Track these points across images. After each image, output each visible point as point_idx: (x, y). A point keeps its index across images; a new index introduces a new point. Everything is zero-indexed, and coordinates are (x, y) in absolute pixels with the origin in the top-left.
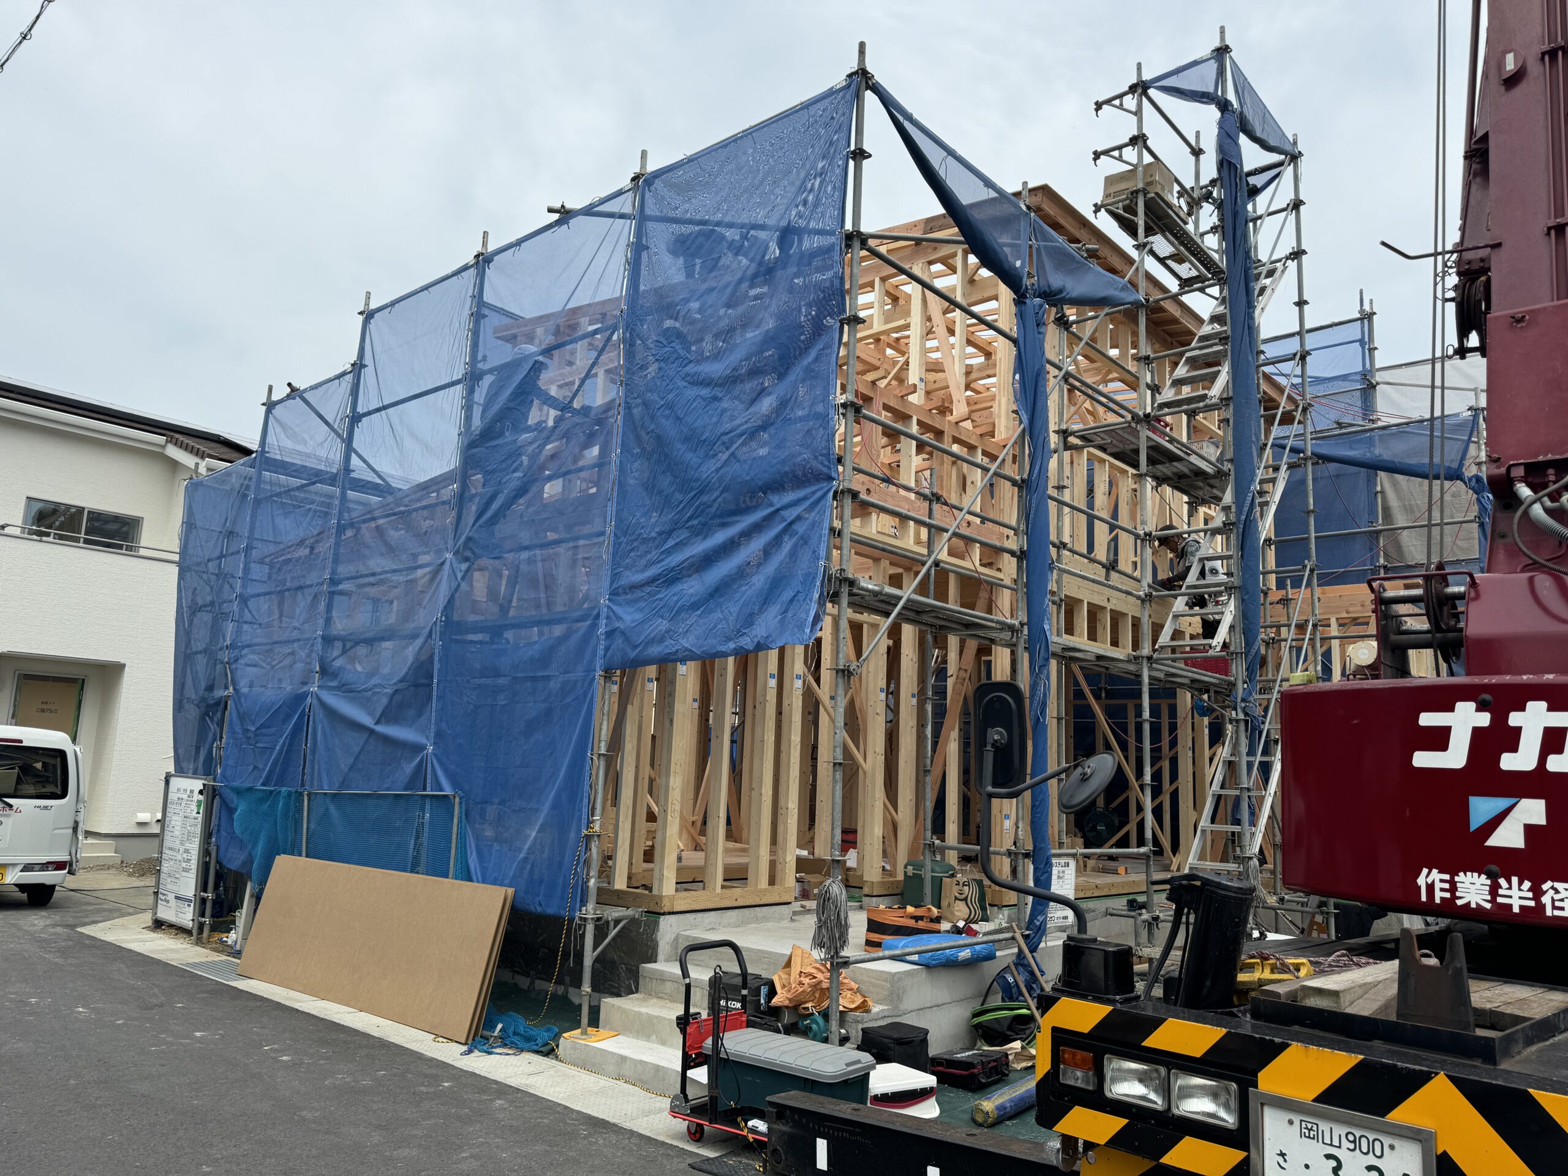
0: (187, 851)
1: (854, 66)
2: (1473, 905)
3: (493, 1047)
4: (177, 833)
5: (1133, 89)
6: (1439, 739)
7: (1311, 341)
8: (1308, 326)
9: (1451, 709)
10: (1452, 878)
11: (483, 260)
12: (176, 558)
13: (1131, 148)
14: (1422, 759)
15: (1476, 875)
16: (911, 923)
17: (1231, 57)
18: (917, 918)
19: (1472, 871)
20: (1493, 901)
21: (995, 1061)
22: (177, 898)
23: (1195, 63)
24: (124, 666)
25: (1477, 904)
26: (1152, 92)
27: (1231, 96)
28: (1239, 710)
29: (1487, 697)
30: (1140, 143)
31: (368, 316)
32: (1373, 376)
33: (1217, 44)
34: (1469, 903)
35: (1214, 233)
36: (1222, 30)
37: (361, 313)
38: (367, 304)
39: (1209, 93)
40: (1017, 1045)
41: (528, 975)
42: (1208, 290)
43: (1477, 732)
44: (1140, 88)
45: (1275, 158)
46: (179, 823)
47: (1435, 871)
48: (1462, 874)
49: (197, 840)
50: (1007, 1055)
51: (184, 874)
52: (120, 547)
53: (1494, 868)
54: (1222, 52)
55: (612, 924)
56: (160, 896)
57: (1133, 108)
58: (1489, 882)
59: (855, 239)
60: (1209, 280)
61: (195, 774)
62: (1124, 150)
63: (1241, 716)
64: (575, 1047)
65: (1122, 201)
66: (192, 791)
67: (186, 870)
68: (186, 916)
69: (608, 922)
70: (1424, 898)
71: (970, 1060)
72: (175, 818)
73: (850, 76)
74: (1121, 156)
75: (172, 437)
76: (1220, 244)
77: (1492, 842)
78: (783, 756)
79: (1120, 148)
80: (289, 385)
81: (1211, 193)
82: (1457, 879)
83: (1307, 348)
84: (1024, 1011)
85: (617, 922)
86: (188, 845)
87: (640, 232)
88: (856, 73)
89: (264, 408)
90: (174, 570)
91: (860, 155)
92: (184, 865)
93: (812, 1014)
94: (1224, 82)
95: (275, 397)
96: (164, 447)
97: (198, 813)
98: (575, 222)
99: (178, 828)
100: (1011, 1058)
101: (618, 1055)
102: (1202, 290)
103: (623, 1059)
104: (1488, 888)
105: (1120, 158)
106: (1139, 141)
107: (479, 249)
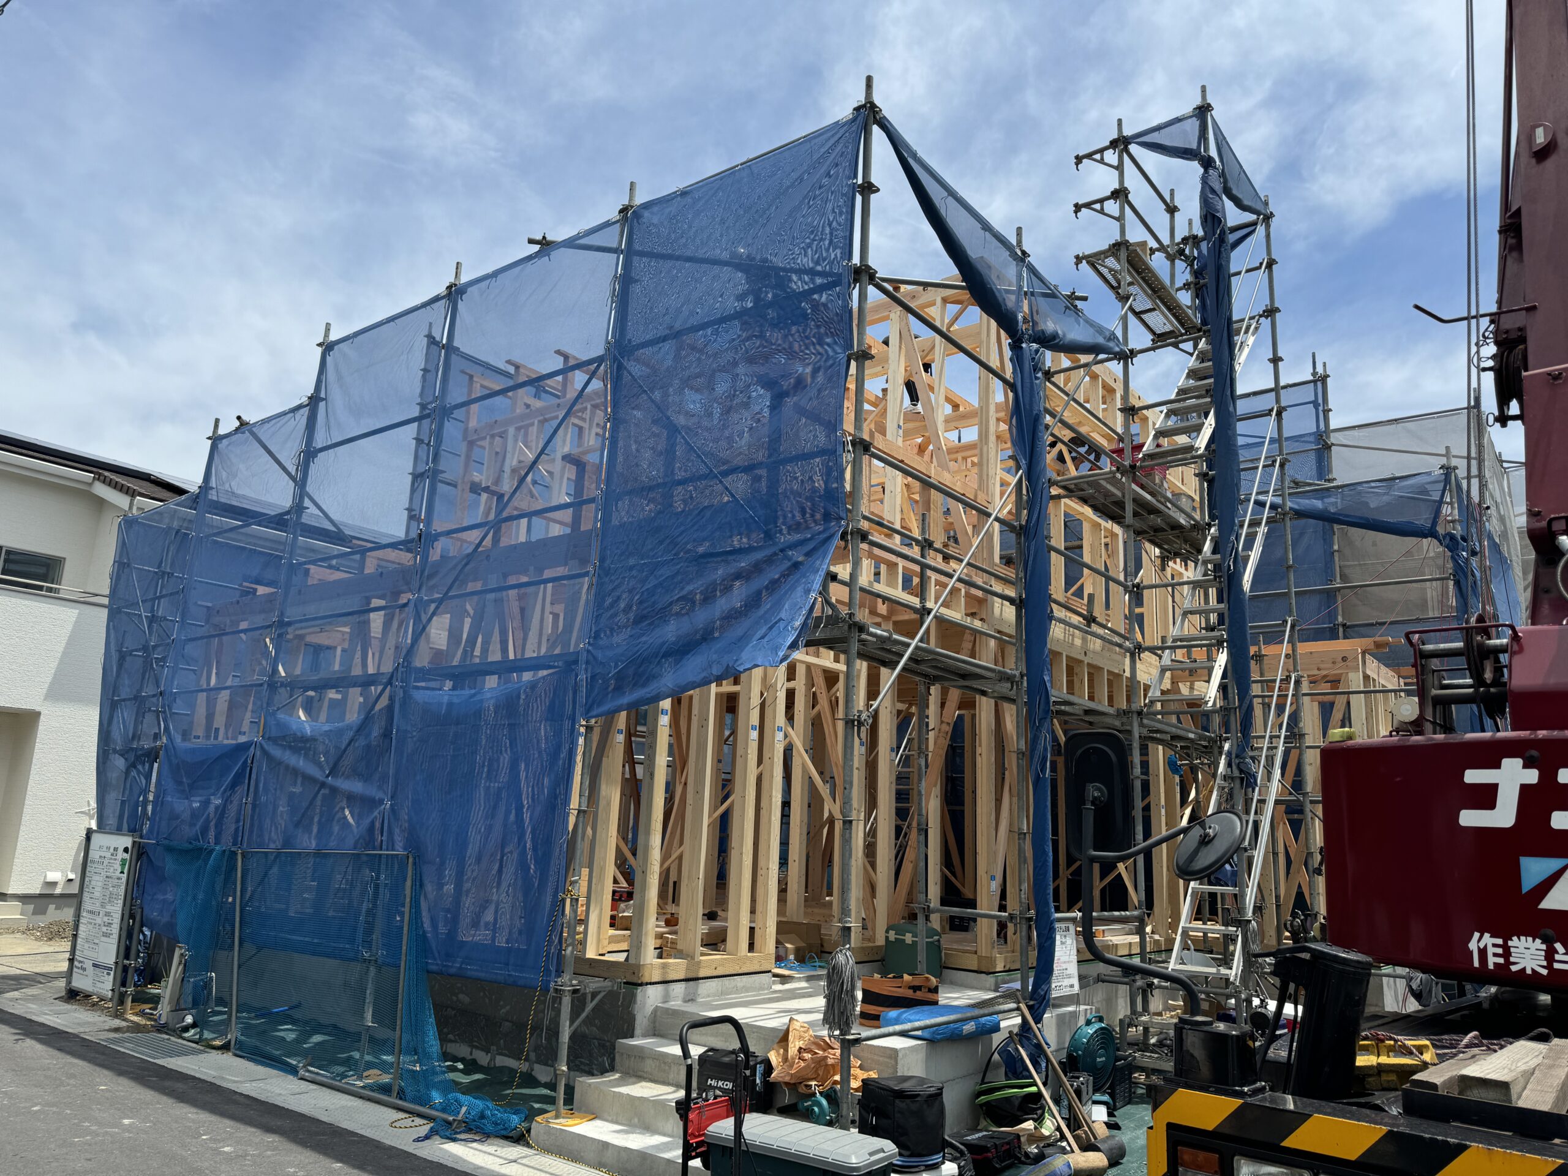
0: (108, 914)
1: (861, 99)
2: (1529, 971)
3: (457, 1133)
4: (97, 894)
5: (1114, 144)
6: (1486, 797)
7: (1286, 398)
8: (1282, 383)
9: (1498, 766)
10: (1505, 942)
11: (454, 293)
12: (106, 601)
13: (1112, 201)
14: (1469, 818)
15: (1530, 939)
16: (909, 993)
17: (1211, 116)
18: (916, 988)
19: (1526, 936)
20: (1549, 967)
21: (1008, 1143)
22: (95, 965)
23: (1178, 120)
24: (38, 714)
25: (1533, 970)
26: (1133, 148)
27: (1213, 152)
28: (1234, 767)
29: (1534, 753)
30: (1122, 197)
31: (328, 347)
32: (1328, 437)
33: (1198, 102)
34: (1524, 969)
35: (1187, 290)
36: (1204, 89)
37: (319, 345)
38: (327, 334)
39: (1191, 150)
40: (1029, 1125)
41: (487, 1051)
42: (1181, 346)
43: (1525, 789)
44: (1121, 143)
45: (1250, 217)
46: (100, 884)
47: (1487, 935)
48: (1515, 938)
49: (121, 902)
50: (1018, 1137)
51: (103, 939)
52: (40, 588)
53: (1550, 932)
54: (1203, 111)
55: (589, 997)
56: (76, 963)
57: (1115, 163)
58: (1544, 947)
59: (863, 274)
60: (1182, 335)
61: (118, 831)
62: (1106, 203)
63: (1237, 773)
64: (550, 1131)
66: (116, 849)
67: (105, 935)
68: (105, 985)
69: (585, 994)
70: (1476, 964)
71: (983, 1143)
72: (96, 878)
73: (857, 109)
74: (1102, 208)
75: (100, 474)
76: (1193, 301)
77: (1547, 904)
78: (763, 812)
79: (1101, 201)
80: (239, 418)
81: (1184, 250)
82: (1510, 943)
83: (1283, 404)
84: (1034, 1089)
85: (594, 995)
86: (109, 908)
87: (627, 266)
88: (863, 106)
89: (210, 442)
90: (104, 613)
91: (868, 189)
92: (104, 929)
94: (1206, 140)
95: (222, 431)
96: (90, 484)
97: (122, 872)
98: (556, 254)
99: (99, 889)
100: (1023, 1139)
101: (599, 1141)
102: (1176, 345)
103: (606, 1145)
104: (1543, 953)
105: (1102, 211)
106: (1120, 194)
107: (452, 280)
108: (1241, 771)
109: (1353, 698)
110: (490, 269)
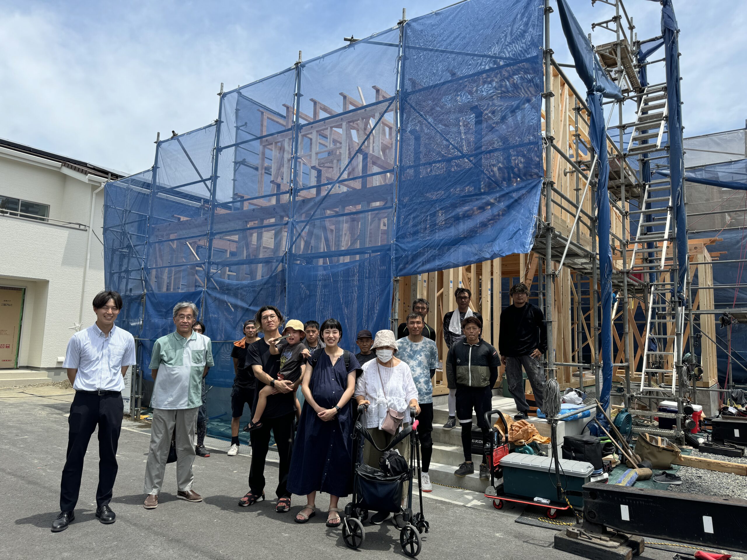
11: (299, 67)
13: (612, 22)
24: (48, 281)
28: (676, 297)
30: (618, 20)
31: (223, 96)
37: (218, 94)
38: (222, 89)
57: (614, 3)
59: (548, 54)
62: (609, 23)
63: (677, 300)
65: (608, 49)
74: (607, 26)
75: (65, 163)
79: (607, 22)
80: (173, 132)
84: (609, 441)
87: (405, 53)
89: (155, 144)
91: (549, 11)
93: (524, 445)
95: (162, 139)
96: (60, 168)
98: (359, 47)
105: (607, 28)
106: (616, 19)
107: (297, 60)
108: (679, 298)
109: (700, 266)
110: (321, 54)
